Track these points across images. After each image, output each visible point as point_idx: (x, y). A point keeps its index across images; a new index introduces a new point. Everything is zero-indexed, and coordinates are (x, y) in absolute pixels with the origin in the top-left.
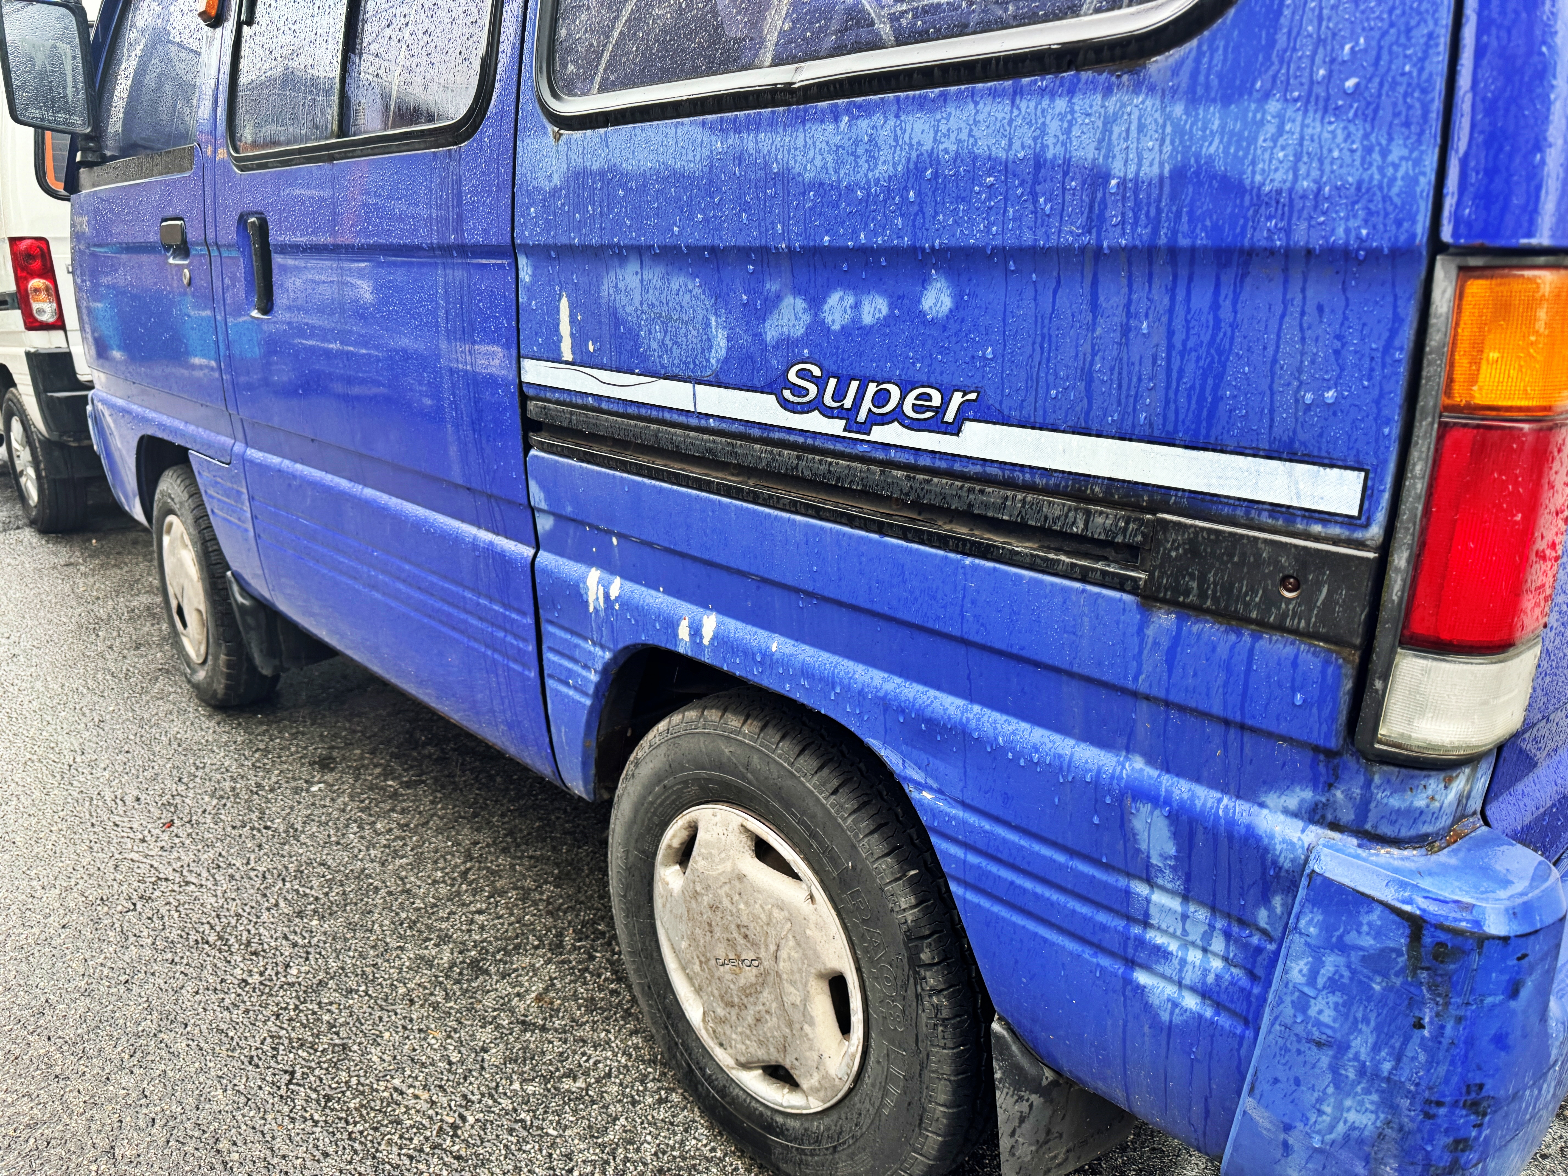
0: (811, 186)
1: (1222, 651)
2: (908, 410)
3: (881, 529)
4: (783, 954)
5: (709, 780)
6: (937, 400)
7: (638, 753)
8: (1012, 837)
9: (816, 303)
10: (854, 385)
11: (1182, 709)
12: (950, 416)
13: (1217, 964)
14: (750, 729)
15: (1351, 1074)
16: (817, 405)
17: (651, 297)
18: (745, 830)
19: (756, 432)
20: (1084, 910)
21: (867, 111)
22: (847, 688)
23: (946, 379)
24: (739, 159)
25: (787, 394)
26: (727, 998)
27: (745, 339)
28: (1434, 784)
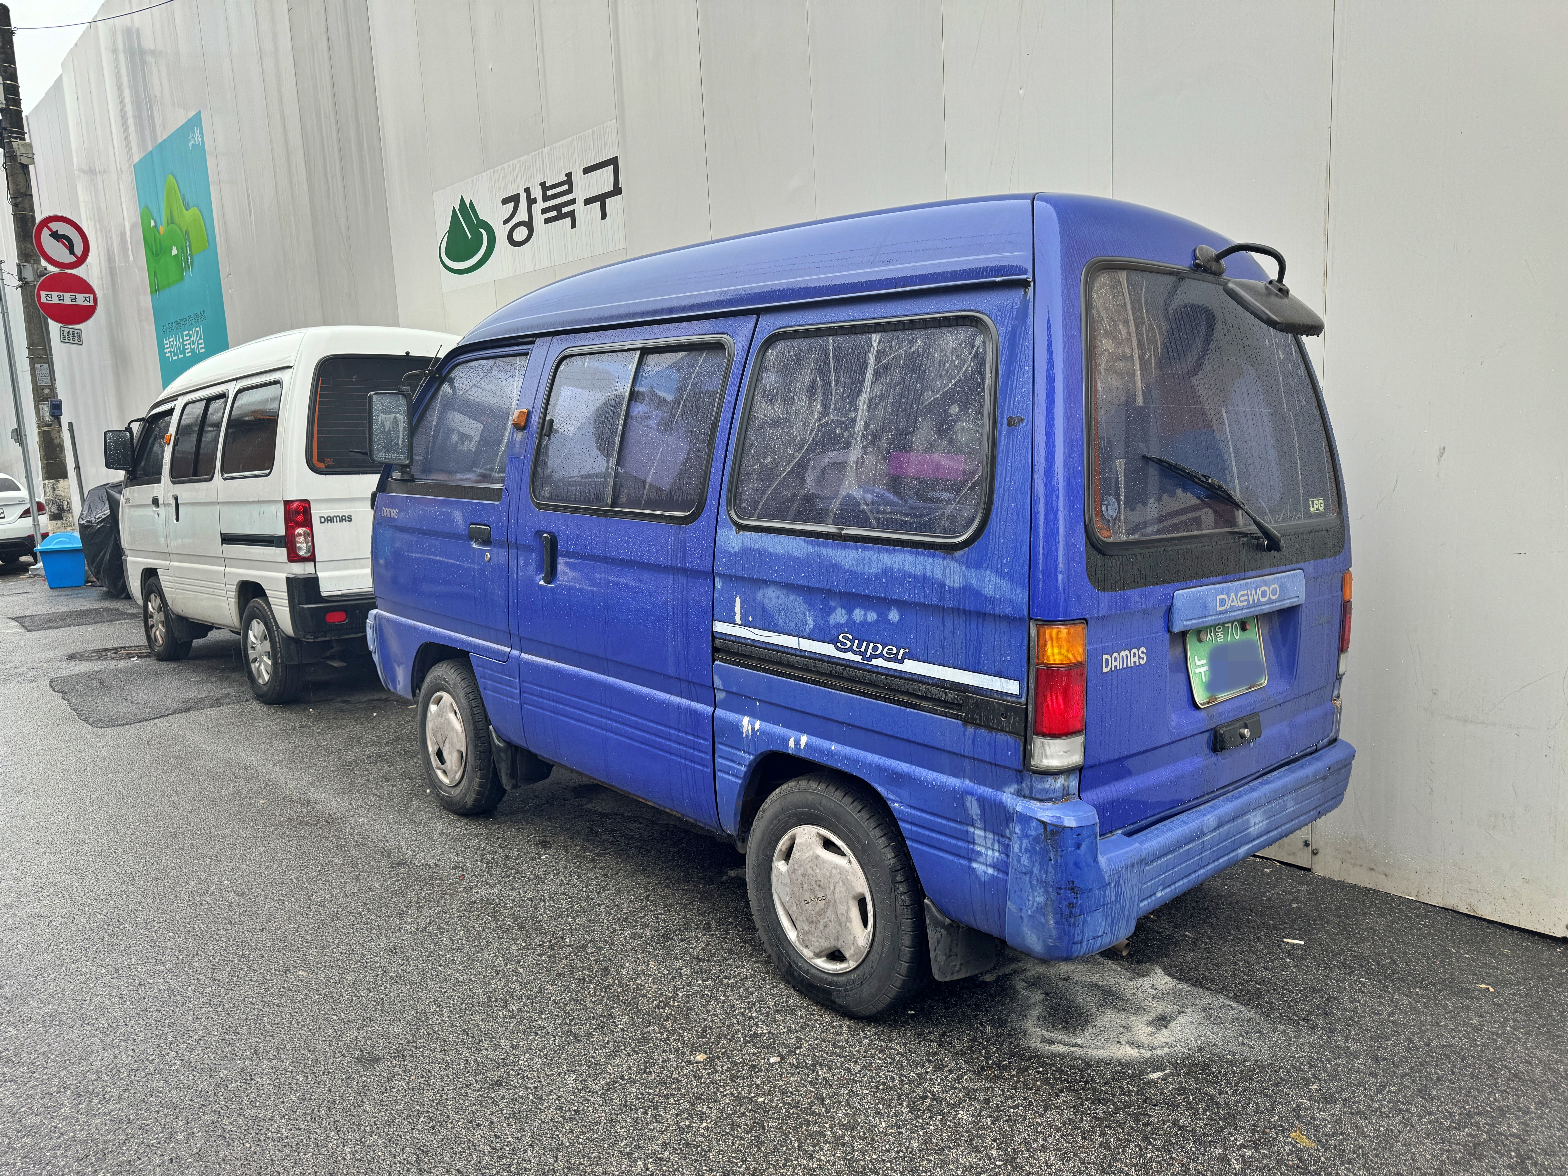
0: (848, 571)
1: (988, 739)
2: (885, 654)
3: (876, 698)
4: (837, 890)
5: (801, 814)
6: (895, 651)
7: (765, 806)
8: (928, 816)
9: (850, 612)
10: (865, 643)
11: (978, 760)
12: (900, 657)
13: (997, 854)
14: (821, 787)
15: (1035, 883)
16: (850, 650)
17: (780, 602)
18: (819, 835)
19: (826, 659)
20: (954, 842)
21: (868, 549)
22: (864, 763)
23: (898, 644)
24: (820, 556)
25: (838, 644)
26: (810, 919)
27: (821, 622)
28: (1050, 780)
